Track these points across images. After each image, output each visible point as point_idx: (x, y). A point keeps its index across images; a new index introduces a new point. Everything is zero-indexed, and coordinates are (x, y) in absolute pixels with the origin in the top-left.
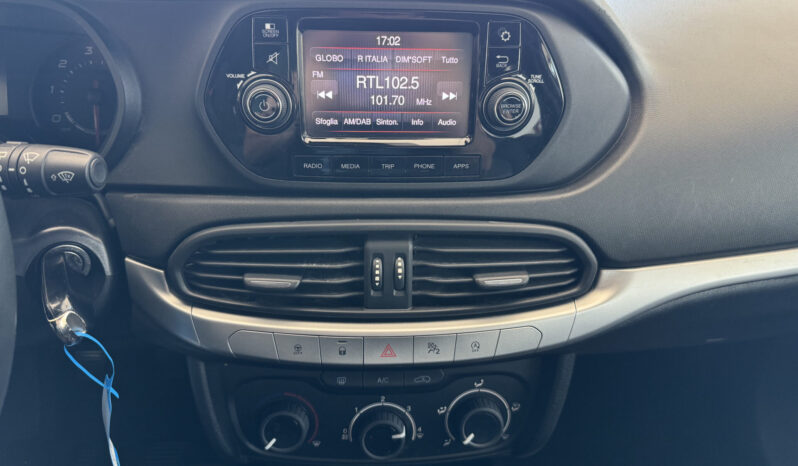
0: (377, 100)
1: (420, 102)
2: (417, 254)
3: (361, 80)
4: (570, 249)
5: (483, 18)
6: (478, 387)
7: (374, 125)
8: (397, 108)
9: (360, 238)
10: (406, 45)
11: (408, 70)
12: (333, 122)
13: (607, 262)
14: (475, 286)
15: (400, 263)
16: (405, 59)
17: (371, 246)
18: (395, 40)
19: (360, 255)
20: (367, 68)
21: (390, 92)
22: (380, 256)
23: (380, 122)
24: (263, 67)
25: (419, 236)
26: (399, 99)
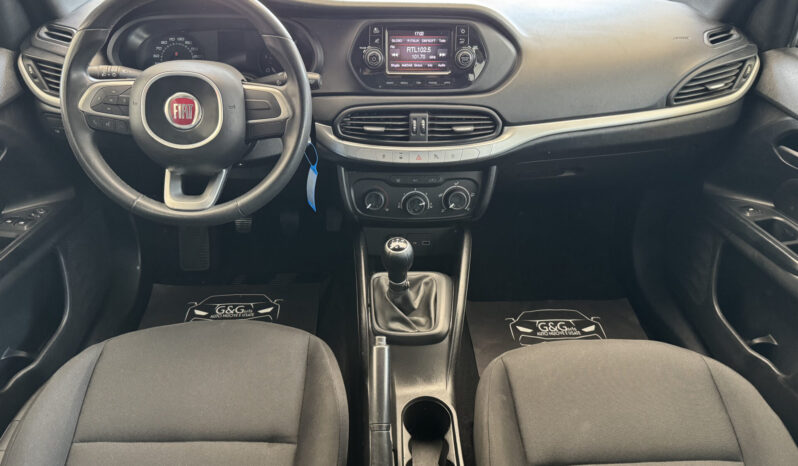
0: (415, 57)
1: (431, 57)
2: (430, 119)
3: (408, 49)
4: (492, 118)
5: (454, 25)
6: (456, 185)
7: (413, 67)
8: (422, 60)
9: (407, 112)
10: (426, 35)
11: (427, 45)
12: (397, 66)
13: (506, 123)
14: (453, 132)
15: (423, 122)
16: (425, 41)
17: (412, 115)
18: (422, 33)
19: (407, 120)
20: (412, 44)
21: (419, 53)
22: (415, 119)
23: (416, 65)
24: (373, 45)
25: (432, 112)
26: (423, 57)
